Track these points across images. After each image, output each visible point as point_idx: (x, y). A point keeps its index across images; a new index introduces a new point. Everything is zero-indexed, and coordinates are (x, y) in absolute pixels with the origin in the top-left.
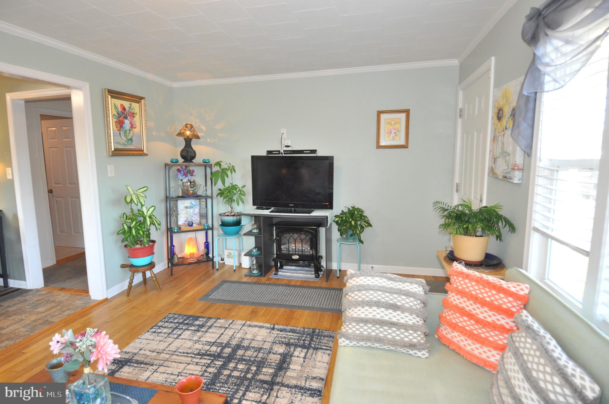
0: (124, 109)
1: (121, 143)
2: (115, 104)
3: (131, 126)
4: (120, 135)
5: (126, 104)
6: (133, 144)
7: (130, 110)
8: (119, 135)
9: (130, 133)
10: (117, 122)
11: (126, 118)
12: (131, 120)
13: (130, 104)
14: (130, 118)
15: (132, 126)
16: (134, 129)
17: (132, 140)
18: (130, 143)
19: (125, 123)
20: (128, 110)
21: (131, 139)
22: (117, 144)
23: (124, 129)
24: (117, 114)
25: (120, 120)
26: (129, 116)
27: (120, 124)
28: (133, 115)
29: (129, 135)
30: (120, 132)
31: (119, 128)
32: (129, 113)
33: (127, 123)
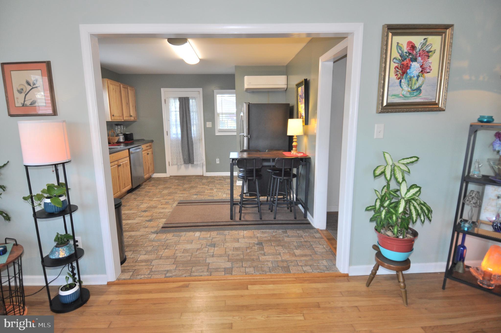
0: (413, 47)
1: (400, 95)
2: (398, 43)
3: (422, 71)
4: (401, 85)
5: (418, 40)
6: (421, 95)
7: (424, 48)
8: (399, 85)
9: (417, 80)
10: (398, 68)
11: (415, 60)
12: (422, 61)
13: (425, 39)
14: (422, 59)
15: (423, 70)
16: (426, 75)
17: (420, 90)
18: (415, 94)
19: (412, 67)
20: (420, 47)
21: (419, 89)
22: (393, 97)
23: (408, 76)
24: (400, 56)
25: (403, 64)
26: (419, 56)
27: (402, 70)
28: (427, 54)
29: (415, 84)
30: (401, 81)
31: (400, 75)
32: (421, 51)
33: (415, 67)
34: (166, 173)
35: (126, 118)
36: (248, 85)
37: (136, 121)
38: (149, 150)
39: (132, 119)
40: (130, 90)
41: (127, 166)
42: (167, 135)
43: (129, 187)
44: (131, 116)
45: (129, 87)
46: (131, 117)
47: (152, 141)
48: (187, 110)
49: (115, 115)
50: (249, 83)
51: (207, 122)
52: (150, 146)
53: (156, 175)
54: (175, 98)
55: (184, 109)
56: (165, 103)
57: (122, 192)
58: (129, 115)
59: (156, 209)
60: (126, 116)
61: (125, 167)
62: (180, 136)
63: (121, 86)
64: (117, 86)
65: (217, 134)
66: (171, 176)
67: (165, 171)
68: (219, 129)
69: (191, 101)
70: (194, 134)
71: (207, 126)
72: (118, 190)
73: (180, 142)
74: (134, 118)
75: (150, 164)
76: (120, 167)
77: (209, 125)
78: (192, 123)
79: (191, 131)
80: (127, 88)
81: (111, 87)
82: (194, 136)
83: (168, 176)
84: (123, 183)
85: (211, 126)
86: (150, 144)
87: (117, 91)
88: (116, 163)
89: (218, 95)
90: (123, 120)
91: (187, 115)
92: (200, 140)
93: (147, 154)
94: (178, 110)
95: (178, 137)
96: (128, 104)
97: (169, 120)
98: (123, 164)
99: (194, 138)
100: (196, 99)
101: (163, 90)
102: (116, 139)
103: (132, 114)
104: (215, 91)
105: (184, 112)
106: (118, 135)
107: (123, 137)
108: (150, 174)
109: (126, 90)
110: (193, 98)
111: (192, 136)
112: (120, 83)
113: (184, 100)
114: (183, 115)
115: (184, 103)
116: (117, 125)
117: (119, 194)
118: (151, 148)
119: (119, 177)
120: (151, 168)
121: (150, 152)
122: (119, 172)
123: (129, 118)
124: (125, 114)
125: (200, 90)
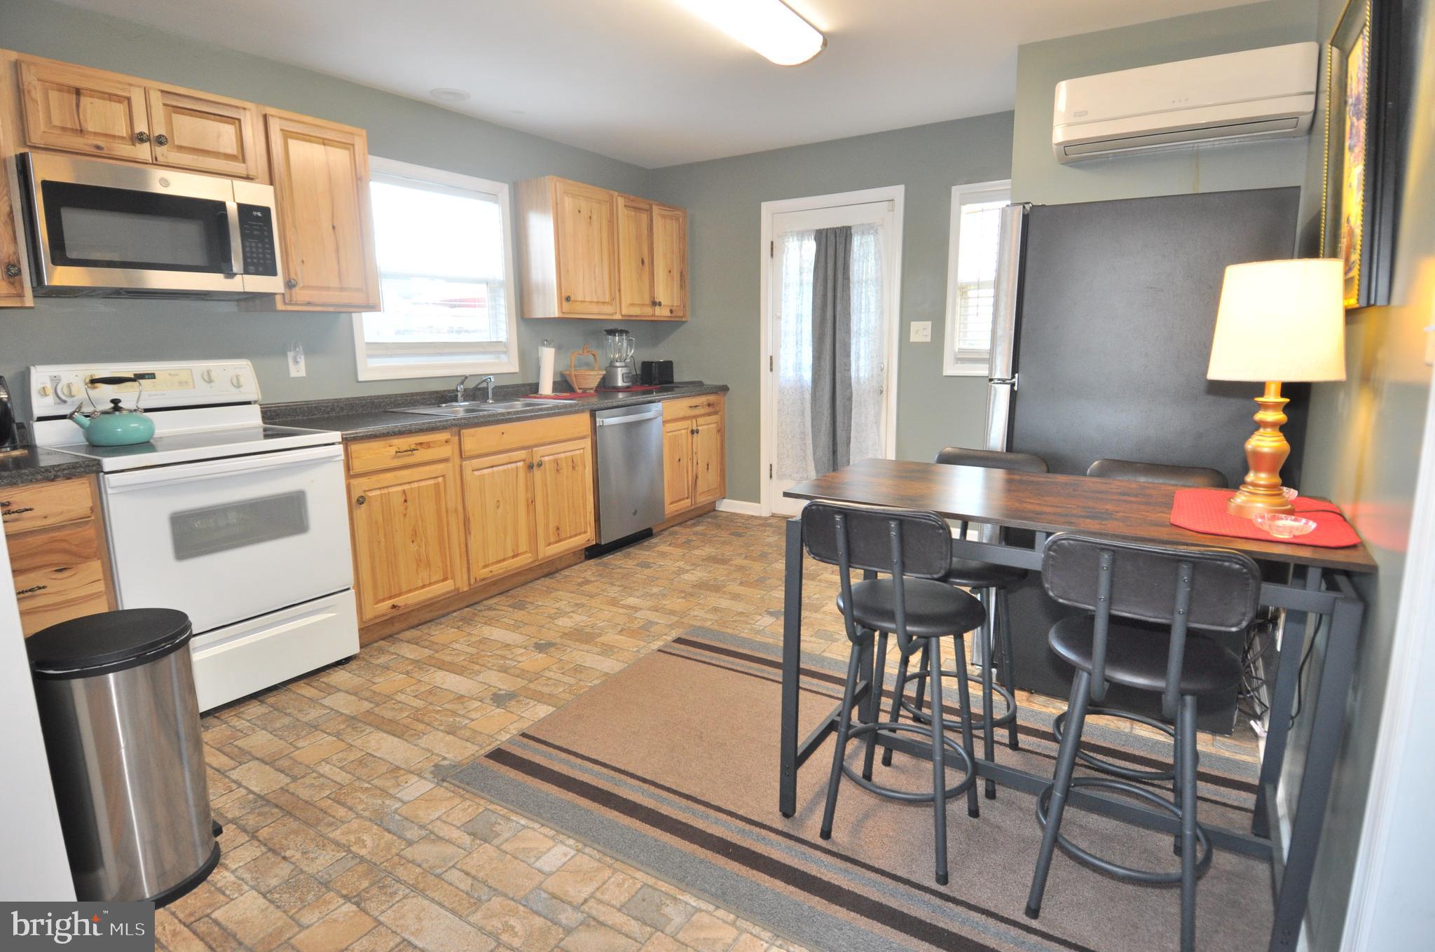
34: (758, 501)
35: (629, 305)
36: (1069, 125)
37: (682, 323)
38: (701, 421)
39: (662, 313)
40: (664, 217)
41: (579, 468)
42: (771, 370)
43: (587, 537)
44: (655, 304)
45: (656, 210)
46: (657, 308)
47: (724, 389)
48: (840, 276)
49: (580, 298)
50: (1076, 115)
51: (912, 323)
52: (709, 405)
53: (728, 506)
54: (801, 235)
55: (830, 273)
56: (772, 255)
57: (541, 556)
58: (648, 301)
59: (586, 647)
60: (632, 305)
61: (566, 470)
62: (807, 376)
63: (621, 202)
64: (599, 202)
65: (950, 369)
66: (773, 516)
67: (755, 497)
68: (962, 351)
69: (856, 241)
70: (858, 370)
71: (914, 338)
72: (523, 547)
73: (808, 396)
74: (671, 311)
75: (702, 466)
76: (537, 473)
77: (921, 332)
78: (854, 327)
79: (848, 355)
80: (650, 211)
81: (568, 202)
82: (858, 378)
83: (766, 514)
84: (552, 526)
85: (928, 339)
86: (712, 398)
87: (594, 217)
88: (522, 454)
89: (966, 209)
90: (618, 317)
91: (839, 294)
92: (881, 392)
93: (692, 432)
94: (809, 277)
95: (800, 379)
96: (646, 263)
97: (779, 318)
98: (556, 462)
99: (858, 383)
100: (876, 232)
101: (767, 208)
102: (592, 379)
103: (662, 294)
104: (956, 191)
105: (830, 285)
106: (611, 367)
107: (624, 370)
108: (702, 500)
109: (644, 217)
110: (869, 228)
111: (850, 378)
112: (616, 194)
113: (832, 237)
114: (825, 295)
115: (831, 251)
116: (611, 332)
117: (524, 560)
118: (716, 413)
119: (531, 502)
120: (708, 480)
121: (707, 426)
122: (530, 487)
123: (648, 311)
124: (626, 300)
125: (897, 192)
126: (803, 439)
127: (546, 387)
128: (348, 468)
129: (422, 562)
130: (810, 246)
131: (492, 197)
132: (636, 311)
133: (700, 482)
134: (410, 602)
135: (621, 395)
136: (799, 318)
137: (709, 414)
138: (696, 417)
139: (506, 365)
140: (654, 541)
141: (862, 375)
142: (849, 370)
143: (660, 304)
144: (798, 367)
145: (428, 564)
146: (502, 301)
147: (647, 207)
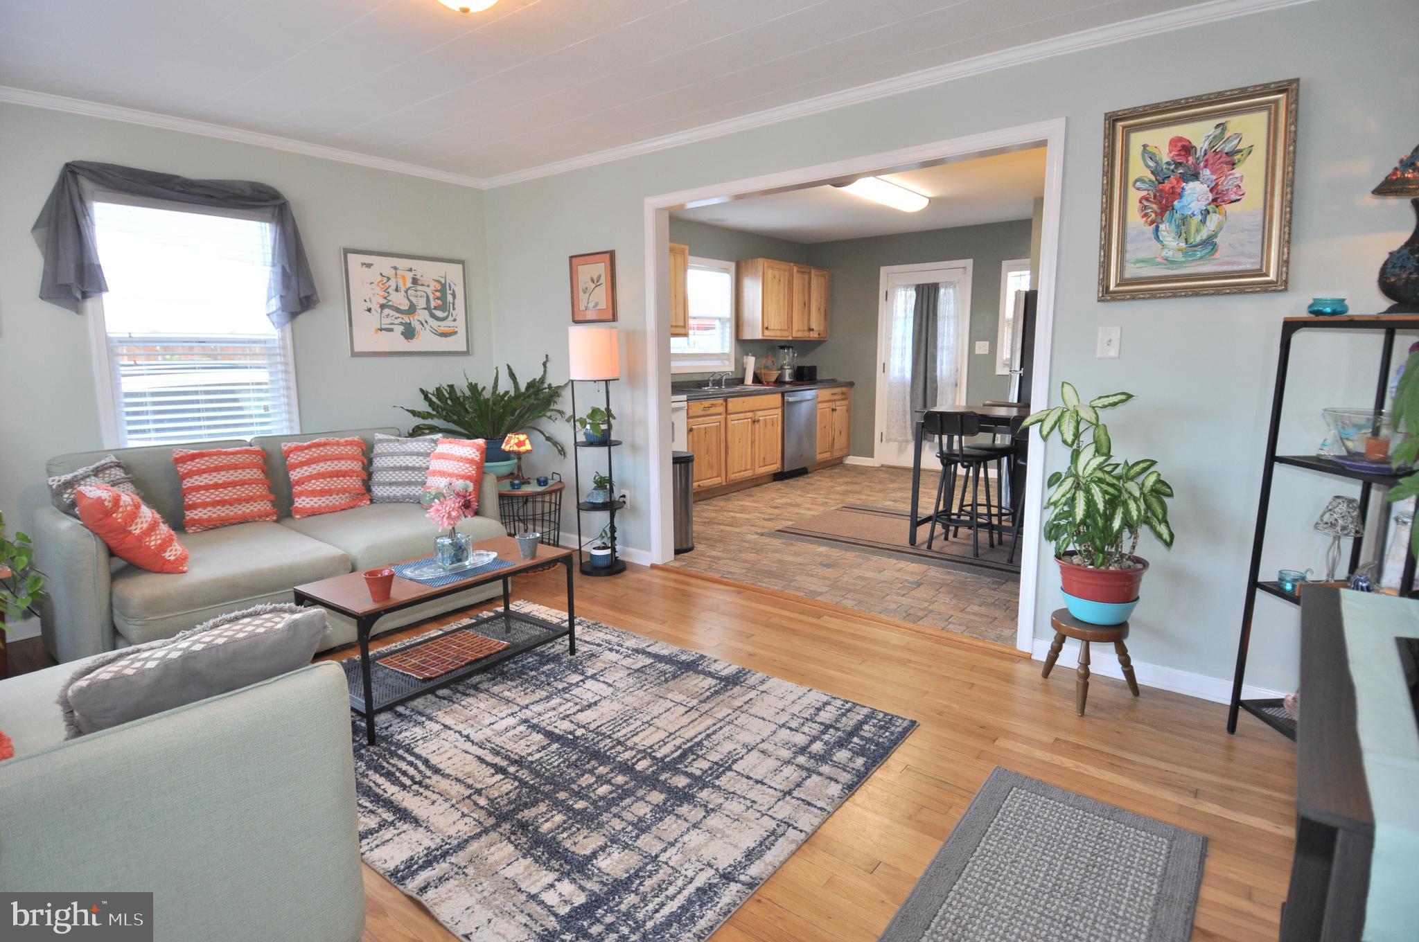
0: (1186, 148)
1: (1157, 260)
2: (1145, 146)
3: (1214, 200)
4: (1157, 237)
5: (1199, 133)
6: (1217, 256)
7: (1218, 147)
8: (1152, 236)
9: (1203, 222)
10: (1147, 199)
11: (1195, 176)
12: (1214, 177)
13: (1217, 126)
14: (1213, 173)
15: (1218, 198)
16: (1228, 208)
17: (1214, 245)
18: (1199, 254)
19: (1186, 193)
20: (1206, 146)
21: (1210, 244)
22: (1137, 265)
23: (1177, 216)
24: (1152, 172)
25: (1162, 191)
26: (1206, 166)
27: (1159, 203)
28: (1230, 160)
29: (1198, 231)
30: (1157, 228)
31: (1153, 215)
32: (1210, 154)
33: (1195, 194)
34: (873, 457)
35: (797, 332)
37: (825, 341)
38: (838, 403)
39: (814, 335)
40: (816, 275)
41: (775, 426)
42: (884, 372)
43: (775, 467)
44: (810, 330)
45: (813, 272)
46: (812, 333)
47: (851, 384)
48: (931, 313)
49: (774, 327)
51: (977, 342)
52: (842, 394)
53: (851, 460)
54: (906, 287)
55: (925, 311)
56: (886, 299)
57: (756, 473)
58: (806, 328)
59: (796, 508)
60: (798, 331)
61: (769, 426)
62: (908, 375)
63: (795, 269)
64: (784, 271)
65: (1000, 371)
66: (882, 466)
67: (871, 455)
68: (1007, 360)
69: (942, 291)
70: (941, 371)
71: (978, 351)
72: (749, 467)
73: (908, 388)
74: (819, 334)
75: (837, 432)
76: (757, 425)
77: (982, 348)
78: (939, 345)
79: (935, 362)
80: (810, 273)
81: (770, 273)
82: (941, 376)
83: (877, 464)
84: (762, 457)
85: (987, 352)
86: (844, 389)
87: (782, 279)
88: (750, 415)
89: (1010, 274)
90: (790, 338)
91: (930, 324)
92: (956, 385)
93: (833, 410)
94: (911, 314)
95: (904, 377)
96: (806, 305)
97: (890, 339)
98: (765, 420)
99: (942, 379)
100: (955, 287)
101: (883, 269)
102: (774, 375)
103: (814, 325)
104: (1005, 263)
105: (924, 319)
106: (782, 368)
107: (790, 371)
108: (837, 454)
109: (807, 277)
110: (949, 284)
111: (936, 376)
112: (792, 264)
113: (926, 290)
114: (921, 325)
115: (925, 298)
116: (782, 347)
117: (748, 474)
118: (846, 399)
119: (753, 442)
120: (840, 442)
121: (841, 407)
122: (753, 434)
123: (806, 334)
124: (796, 327)
125: (969, 263)
126: (905, 415)
127: (749, 379)
128: (688, 414)
129: (710, 466)
130: (912, 294)
131: (726, 270)
132: (800, 335)
133: (836, 441)
134: (705, 485)
135: (787, 386)
136: (904, 338)
137: (842, 400)
138: (835, 401)
139: (728, 367)
140: (809, 475)
141: (944, 373)
142: (936, 371)
143: (813, 330)
144: (902, 370)
145: (712, 467)
146: (728, 330)
147: (808, 270)
